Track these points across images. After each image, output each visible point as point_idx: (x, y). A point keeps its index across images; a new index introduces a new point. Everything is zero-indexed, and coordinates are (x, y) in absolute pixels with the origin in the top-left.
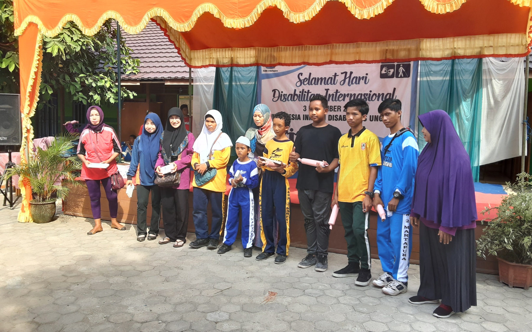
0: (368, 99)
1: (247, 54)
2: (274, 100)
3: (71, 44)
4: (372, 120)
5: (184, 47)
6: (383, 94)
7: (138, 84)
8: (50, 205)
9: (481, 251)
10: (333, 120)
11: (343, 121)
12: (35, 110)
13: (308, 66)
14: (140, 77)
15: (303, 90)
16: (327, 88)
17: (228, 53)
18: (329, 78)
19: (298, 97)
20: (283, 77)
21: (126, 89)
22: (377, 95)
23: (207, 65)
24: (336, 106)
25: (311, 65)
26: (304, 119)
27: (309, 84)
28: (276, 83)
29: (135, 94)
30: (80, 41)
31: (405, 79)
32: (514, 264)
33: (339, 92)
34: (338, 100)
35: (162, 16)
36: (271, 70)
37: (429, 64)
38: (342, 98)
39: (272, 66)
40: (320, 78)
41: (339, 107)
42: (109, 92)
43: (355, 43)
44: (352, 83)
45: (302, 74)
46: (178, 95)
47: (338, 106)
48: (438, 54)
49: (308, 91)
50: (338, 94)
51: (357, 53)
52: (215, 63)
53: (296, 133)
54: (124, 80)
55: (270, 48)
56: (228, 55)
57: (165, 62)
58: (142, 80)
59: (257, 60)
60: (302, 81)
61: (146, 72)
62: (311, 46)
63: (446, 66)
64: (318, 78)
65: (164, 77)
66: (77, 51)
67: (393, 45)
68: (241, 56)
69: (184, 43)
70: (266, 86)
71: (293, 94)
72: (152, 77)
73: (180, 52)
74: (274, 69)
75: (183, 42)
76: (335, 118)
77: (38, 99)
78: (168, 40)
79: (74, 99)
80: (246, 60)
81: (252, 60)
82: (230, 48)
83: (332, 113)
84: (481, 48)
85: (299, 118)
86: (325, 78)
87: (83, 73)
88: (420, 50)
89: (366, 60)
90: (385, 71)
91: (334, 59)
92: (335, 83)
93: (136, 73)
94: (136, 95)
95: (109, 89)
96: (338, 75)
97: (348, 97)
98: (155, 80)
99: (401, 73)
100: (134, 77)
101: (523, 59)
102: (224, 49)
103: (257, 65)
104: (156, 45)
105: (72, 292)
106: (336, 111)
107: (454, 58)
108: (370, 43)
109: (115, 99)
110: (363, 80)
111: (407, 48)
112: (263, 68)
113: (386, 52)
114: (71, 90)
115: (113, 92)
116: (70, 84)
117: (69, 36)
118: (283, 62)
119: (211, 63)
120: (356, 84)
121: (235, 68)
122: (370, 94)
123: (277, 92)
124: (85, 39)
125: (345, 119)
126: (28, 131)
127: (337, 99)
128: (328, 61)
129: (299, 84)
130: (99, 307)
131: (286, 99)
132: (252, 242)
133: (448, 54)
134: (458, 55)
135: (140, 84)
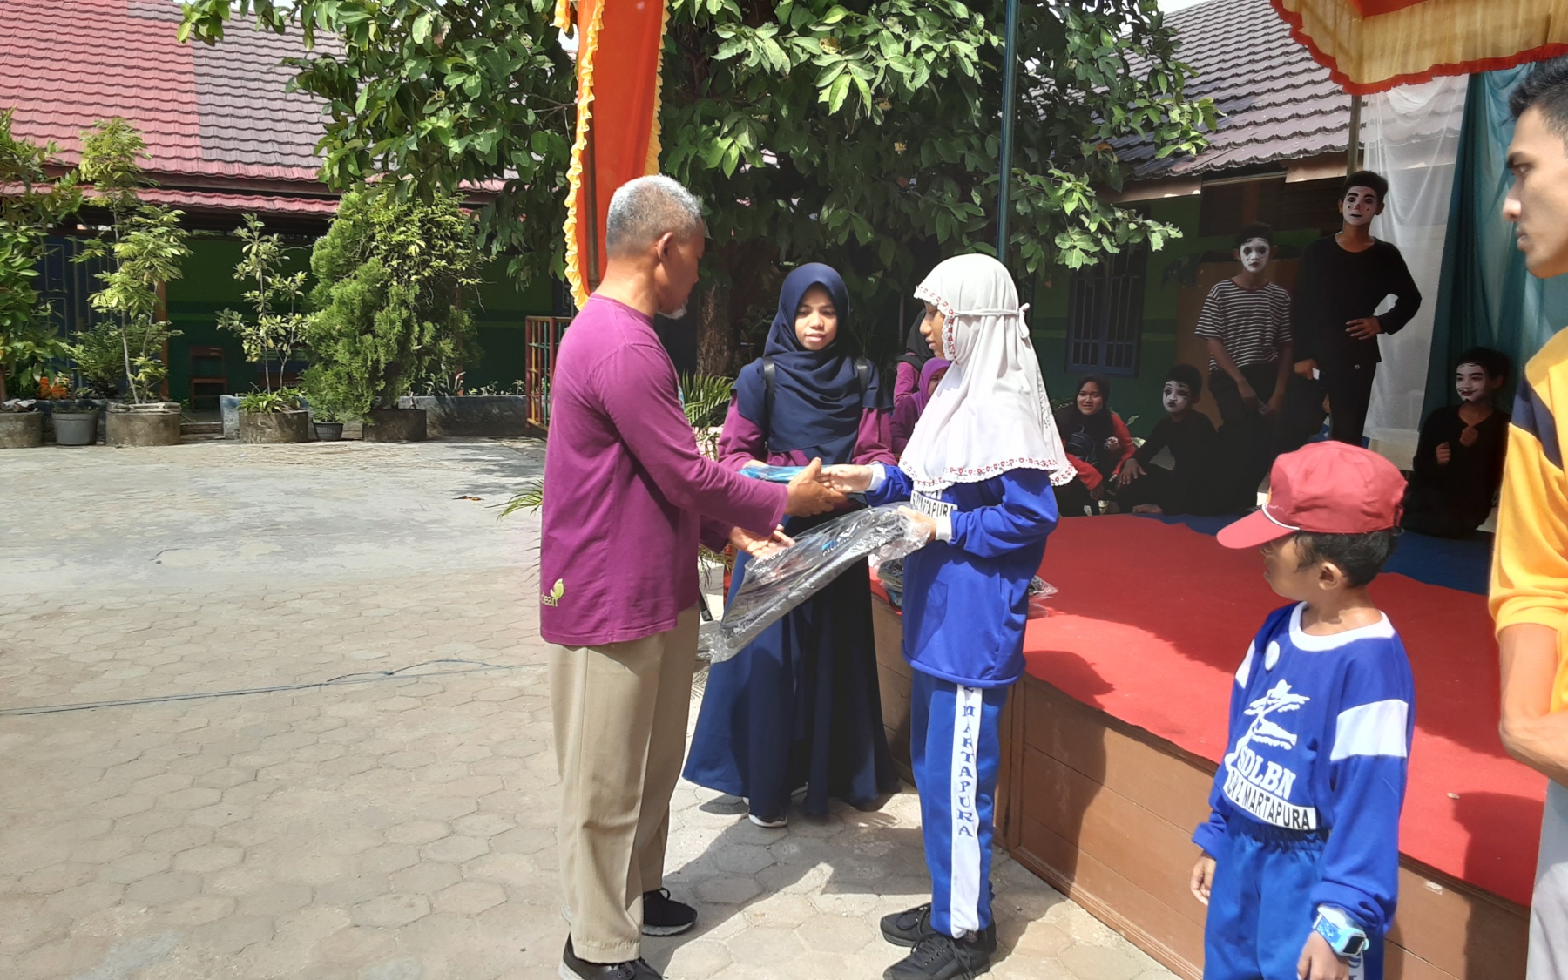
5: (1330, 6)
7: (1195, 191)
14: (1203, 166)
21: (1140, 217)
23: (1423, 72)
52: (1461, 60)
58: (1208, 174)
65: (1281, 155)
66: (919, 86)
72: (1242, 161)
93: (1196, 152)
94: (1180, 235)
98: (1251, 167)
100: (1181, 168)
109: (1086, 255)
115: (1088, 228)
119: (1447, 61)
135: (1203, 190)
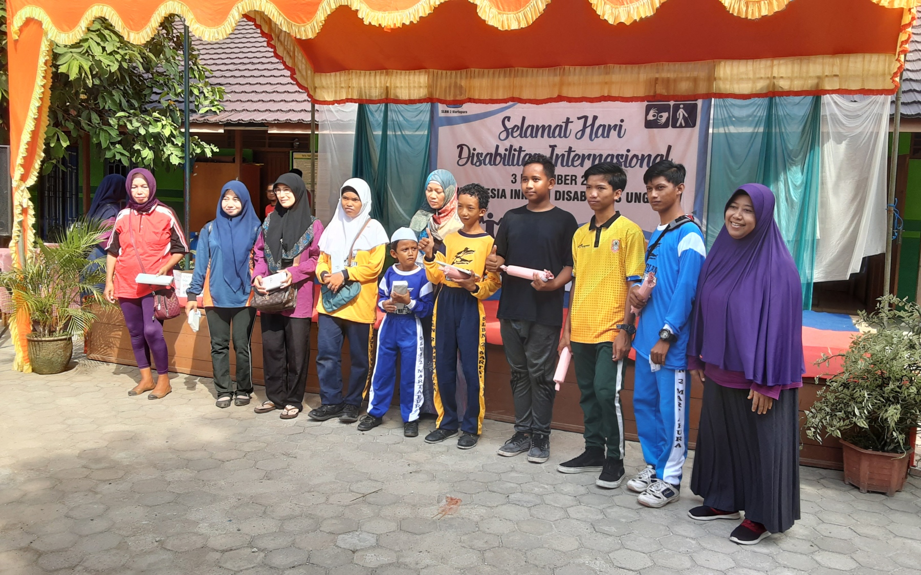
0: (623, 163)
1: (414, 82)
2: (460, 163)
3: (102, 59)
4: (629, 200)
5: (304, 66)
6: (650, 156)
7: (221, 131)
8: (62, 342)
9: (813, 430)
10: (563, 200)
11: (580, 202)
12: (37, 175)
13: (519, 105)
14: (225, 119)
15: (511, 146)
16: (552, 144)
17: (380, 79)
18: (557, 126)
19: (503, 158)
20: (476, 124)
21: (199, 140)
22: (640, 158)
23: (342, 100)
24: (568, 176)
25: (525, 103)
26: (512, 198)
27: (521, 137)
28: (464, 133)
29: (216, 150)
30: (118, 53)
31: (688, 130)
32: (870, 451)
33: (574, 151)
34: (573, 165)
35: (263, 10)
36: (456, 110)
37: (730, 105)
38: (579, 161)
39: (457, 103)
40: (540, 126)
41: (574, 178)
42: (169, 145)
43: (603, 66)
44: (596, 136)
45: (509, 118)
46: (291, 152)
47: (572, 176)
48: (745, 88)
49: (521, 148)
50: (572, 154)
51: (606, 83)
52: (355, 97)
53: (497, 221)
54: (195, 124)
55: (454, 72)
56: (380, 82)
57: (269, 93)
58: (228, 124)
59: (431, 93)
60: (510, 130)
61: (236, 110)
62: (525, 69)
63: (758, 108)
64: (537, 126)
65: (266, 120)
66: (112, 71)
67: (669, 71)
68: (403, 85)
69: (304, 61)
70: (447, 138)
71: (493, 152)
72: (246, 120)
73: (294, 76)
74: (460, 109)
75: (300, 58)
76: (566, 196)
77: (43, 155)
78: (272, 54)
79: (107, 157)
80: (412, 91)
81: (422, 93)
82: (385, 71)
83: (562, 188)
84: (819, 77)
85: (503, 195)
86: (550, 126)
87: (124, 111)
88: (715, 79)
89: (621, 95)
90: (654, 116)
91: (564, 94)
92: (567, 136)
93: (218, 112)
94: (218, 150)
95: (169, 140)
96: (572, 122)
97: (589, 159)
98: (251, 124)
99: (681, 120)
100: (212, 119)
101: (890, 98)
102: (373, 72)
103: (431, 100)
104: (253, 63)
105: (99, 496)
106: (568, 184)
107: (772, 95)
108: (629, 67)
109: (180, 158)
110: (615, 130)
111: (692, 76)
112: (441, 107)
113: (656, 83)
114: (102, 139)
115: (177, 144)
116: (100, 129)
117: (98, 44)
118: (477, 97)
119: (350, 97)
120: (604, 137)
121: (392, 106)
122: (627, 156)
123: (465, 149)
124: (126, 50)
125: (583, 198)
126: (24, 211)
127: (570, 164)
128: (555, 95)
129: (503, 136)
130: (146, 522)
131: (481, 162)
132: (418, 411)
133: (761, 89)
134: (780, 90)
135: (225, 130)
